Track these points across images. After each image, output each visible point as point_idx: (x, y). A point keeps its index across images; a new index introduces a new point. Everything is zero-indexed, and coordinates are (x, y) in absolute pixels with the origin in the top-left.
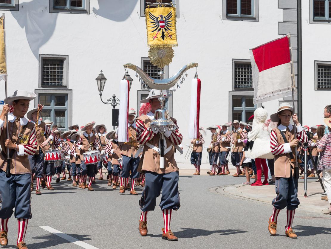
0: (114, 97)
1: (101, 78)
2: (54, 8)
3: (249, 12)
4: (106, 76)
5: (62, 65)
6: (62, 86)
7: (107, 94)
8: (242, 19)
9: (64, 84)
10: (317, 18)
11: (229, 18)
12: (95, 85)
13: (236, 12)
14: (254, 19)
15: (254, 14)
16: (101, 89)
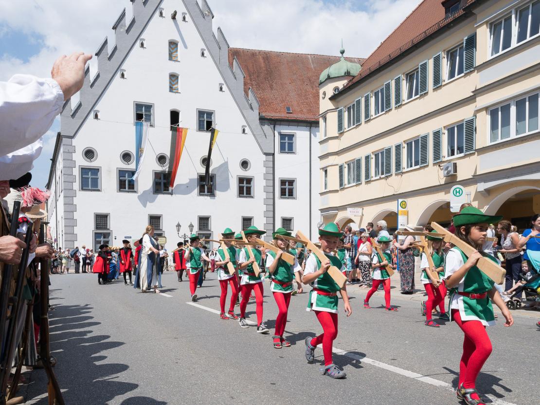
0: (185, 234)
1: (179, 226)
2: (155, 192)
3: (250, 194)
4: (181, 224)
5: (160, 219)
6: (160, 230)
7: (182, 233)
8: (246, 197)
9: (161, 228)
10: (282, 197)
11: (240, 197)
12: (175, 229)
13: (243, 194)
14: (252, 197)
15: (252, 195)
16: (178, 231)
